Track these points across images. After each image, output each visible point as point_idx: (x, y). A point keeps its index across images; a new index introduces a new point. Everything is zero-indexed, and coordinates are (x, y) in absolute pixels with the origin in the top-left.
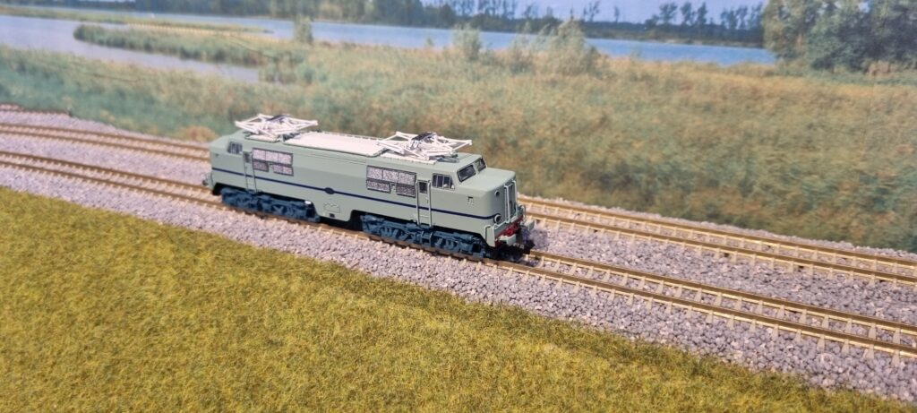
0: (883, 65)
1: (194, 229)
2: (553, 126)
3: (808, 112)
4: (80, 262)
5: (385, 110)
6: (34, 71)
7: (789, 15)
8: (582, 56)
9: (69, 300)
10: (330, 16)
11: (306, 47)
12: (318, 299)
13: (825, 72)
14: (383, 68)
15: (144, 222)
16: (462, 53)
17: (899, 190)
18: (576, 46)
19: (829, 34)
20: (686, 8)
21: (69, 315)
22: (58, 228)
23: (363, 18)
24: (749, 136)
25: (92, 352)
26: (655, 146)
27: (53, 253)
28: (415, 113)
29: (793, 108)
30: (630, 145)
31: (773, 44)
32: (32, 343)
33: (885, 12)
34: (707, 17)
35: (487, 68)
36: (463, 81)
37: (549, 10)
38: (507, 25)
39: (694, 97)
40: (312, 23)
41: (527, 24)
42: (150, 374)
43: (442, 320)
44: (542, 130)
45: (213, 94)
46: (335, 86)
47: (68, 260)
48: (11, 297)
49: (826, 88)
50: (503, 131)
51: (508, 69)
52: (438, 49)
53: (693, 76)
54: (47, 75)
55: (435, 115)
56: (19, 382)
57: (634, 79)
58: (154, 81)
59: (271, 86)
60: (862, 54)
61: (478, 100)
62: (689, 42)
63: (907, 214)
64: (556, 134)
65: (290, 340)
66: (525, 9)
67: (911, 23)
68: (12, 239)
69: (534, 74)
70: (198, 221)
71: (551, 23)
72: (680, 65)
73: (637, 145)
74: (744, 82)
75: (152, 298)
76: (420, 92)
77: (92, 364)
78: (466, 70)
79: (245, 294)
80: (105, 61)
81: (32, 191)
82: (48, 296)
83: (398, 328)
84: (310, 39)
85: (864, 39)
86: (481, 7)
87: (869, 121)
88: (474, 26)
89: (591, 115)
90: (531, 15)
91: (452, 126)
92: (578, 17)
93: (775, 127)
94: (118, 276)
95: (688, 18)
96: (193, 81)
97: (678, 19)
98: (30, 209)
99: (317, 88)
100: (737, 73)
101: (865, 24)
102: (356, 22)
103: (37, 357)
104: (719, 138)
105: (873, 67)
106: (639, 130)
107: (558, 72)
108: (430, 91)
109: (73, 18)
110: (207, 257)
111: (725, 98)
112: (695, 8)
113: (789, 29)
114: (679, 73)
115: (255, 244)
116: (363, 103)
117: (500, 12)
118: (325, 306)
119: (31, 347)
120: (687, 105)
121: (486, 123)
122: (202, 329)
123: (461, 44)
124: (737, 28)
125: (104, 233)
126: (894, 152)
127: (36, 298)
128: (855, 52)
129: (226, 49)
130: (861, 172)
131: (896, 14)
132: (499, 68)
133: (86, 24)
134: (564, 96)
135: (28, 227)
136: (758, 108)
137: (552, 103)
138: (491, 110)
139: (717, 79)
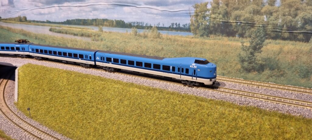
0: (212, 36)
1: (72, 71)
2: (152, 50)
3: (200, 46)
4: (46, 78)
5: (118, 47)
6: (39, 39)
7: (195, 25)
8: (157, 34)
9: (43, 86)
10: (106, 26)
11: (101, 33)
12: (95, 82)
13: (202, 37)
14: (117, 38)
15: (61, 70)
16: (133, 34)
17: (219, 63)
18: (156, 32)
19: (202, 29)
20: (176, 24)
21: (43, 89)
22: (42, 71)
23: (113, 26)
24: (190, 51)
25: (48, 96)
26: (173, 54)
27: (41, 76)
28: (124, 48)
29: (197, 45)
30: (168, 54)
31: (192, 32)
32: (35, 96)
33: (211, 25)
34: (180, 26)
35: (139, 37)
36: (134, 40)
37: (150, 24)
38: (142, 27)
39: (179, 43)
40: (103, 27)
41: (146, 27)
42: (59, 99)
43: (117, 85)
44: (150, 51)
45: (81, 44)
46: (107, 42)
47: (44, 78)
48: (30, 86)
49: (203, 41)
50: (142, 52)
51: (143, 37)
52: (129, 33)
53: (179, 38)
54: (42, 40)
55: (128, 48)
56: (31, 104)
57: (168, 39)
58: (67, 41)
59: (93, 42)
60: (209, 33)
61: (137, 45)
62: (177, 31)
63: (221, 68)
64: (153, 52)
65: (88, 91)
66: (145, 24)
67: (216, 27)
68: (32, 74)
69: (148, 38)
70: (73, 69)
71: (151, 27)
72: (176, 36)
73: (169, 54)
74: (188, 39)
75: (61, 84)
76: (125, 43)
77: (48, 98)
78: (134, 38)
79: (80, 83)
80: (56, 36)
81: (37, 64)
82: (39, 85)
83: (109, 87)
84: (102, 31)
85: (208, 30)
86: (137, 24)
87: (211, 48)
88: (136, 28)
89: (160, 47)
90: (147, 25)
91: (132, 51)
92: (156, 26)
93: (194, 49)
94: (54, 80)
95: (176, 26)
96: (76, 41)
97: (175, 26)
98: (36, 67)
99: (103, 42)
100: (187, 38)
101: (208, 27)
102: (112, 27)
103: (35, 98)
104: (184, 52)
105: (211, 36)
106: (169, 51)
107: (153, 38)
108: (127, 42)
109: (49, 26)
110: (73, 76)
111: (185, 43)
112: (178, 24)
113: (195, 28)
114: (176, 38)
115: (84, 73)
116: (114, 46)
117: (141, 25)
118: (96, 84)
119: (34, 97)
120: (178, 45)
121: (139, 50)
122: (71, 89)
123: (133, 32)
124: (186, 28)
125: (52, 72)
126: (217, 54)
127: (36, 86)
128: (207, 33)
129: (84, 33)
130: (211, 59)
131: (214, 25)
132: (141, 37)
133: (52, 27)
134: (154, 43)
135: (35, 71)
136: (191, 45)
137: (152, 45)
138: (140, 47)
139: (183, 39)
